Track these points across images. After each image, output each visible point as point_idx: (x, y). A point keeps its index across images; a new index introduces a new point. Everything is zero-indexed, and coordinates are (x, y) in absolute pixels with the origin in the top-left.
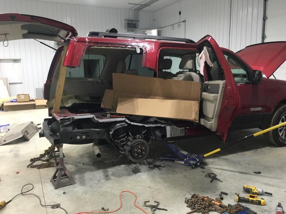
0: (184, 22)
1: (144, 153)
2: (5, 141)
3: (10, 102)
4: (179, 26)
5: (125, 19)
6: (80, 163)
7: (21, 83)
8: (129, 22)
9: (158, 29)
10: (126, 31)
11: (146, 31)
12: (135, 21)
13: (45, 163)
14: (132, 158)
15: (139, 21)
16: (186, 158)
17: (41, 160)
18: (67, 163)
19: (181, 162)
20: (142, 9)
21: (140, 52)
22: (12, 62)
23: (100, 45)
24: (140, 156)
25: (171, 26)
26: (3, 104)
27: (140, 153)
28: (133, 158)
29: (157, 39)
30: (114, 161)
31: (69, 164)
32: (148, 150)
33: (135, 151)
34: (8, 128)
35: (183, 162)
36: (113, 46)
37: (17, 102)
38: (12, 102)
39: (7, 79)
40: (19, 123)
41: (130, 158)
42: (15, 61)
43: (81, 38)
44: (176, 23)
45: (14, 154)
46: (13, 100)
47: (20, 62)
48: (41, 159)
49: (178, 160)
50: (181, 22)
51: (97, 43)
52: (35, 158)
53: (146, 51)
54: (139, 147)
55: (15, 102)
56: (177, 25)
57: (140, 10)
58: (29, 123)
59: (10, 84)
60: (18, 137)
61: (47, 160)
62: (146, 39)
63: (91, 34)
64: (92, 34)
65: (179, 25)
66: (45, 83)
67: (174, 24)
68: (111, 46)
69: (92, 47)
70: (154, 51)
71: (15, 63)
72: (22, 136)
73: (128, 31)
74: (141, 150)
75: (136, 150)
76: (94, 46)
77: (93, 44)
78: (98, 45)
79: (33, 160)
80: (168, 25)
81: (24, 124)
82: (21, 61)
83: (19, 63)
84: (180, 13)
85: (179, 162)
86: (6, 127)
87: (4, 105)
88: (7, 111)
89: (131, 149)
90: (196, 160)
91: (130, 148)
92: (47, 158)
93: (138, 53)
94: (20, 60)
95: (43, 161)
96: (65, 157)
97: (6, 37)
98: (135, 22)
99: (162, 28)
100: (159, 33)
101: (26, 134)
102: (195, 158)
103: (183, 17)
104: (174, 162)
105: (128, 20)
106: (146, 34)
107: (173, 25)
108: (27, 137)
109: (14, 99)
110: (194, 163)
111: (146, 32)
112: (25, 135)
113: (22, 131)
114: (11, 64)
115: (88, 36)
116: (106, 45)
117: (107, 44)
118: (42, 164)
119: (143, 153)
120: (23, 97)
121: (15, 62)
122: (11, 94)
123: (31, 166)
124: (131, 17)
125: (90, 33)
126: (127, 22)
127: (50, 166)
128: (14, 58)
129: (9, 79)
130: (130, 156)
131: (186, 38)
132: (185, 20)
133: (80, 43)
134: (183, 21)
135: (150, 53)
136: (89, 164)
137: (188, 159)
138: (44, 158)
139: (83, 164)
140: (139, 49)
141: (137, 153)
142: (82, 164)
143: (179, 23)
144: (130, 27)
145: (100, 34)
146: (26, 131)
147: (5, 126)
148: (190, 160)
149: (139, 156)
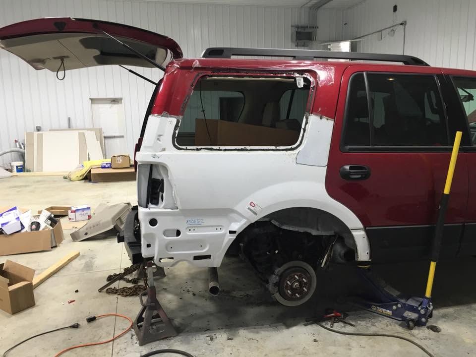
0: (402, 24)
1: (306, 290)
2: (86, 234)
3: (101, 169)
4: (393, 32)
5: (293, 25)
6: (188, 291)
7: (122, 137)
8: (300, 30)
9: (353, 41)
10: (294, 45)
11: (330, 45)
12: (310, 27)
13: (130, 285)
14: (281, 297)
15: (317, 27)
16: (396, 305)
17: (124, 279)
18: (166, 289)
19: (384, 310)
20: (324, 5)
21: (304, 85)
22: (110, 104)
23: (225, 74)
24: (297, 295)
25: (377, 34)
26: (90, 171)
27: (296, 289)
28: (283, 297)
29: (349, 59)
30: (250, 293)
31: (169, 292)
32: (314, 285)
33: (288, 284)
34: (87, 213)
35: (390, 312)
36: (250, 74)
37: (111, 167)
38: (104, 167)
39: (100, 130)
40: (110, 205)
41: (277, 296)
42: (114, 101)
43: (187, 61)
44: (387, 27)
45: (86, 263)
46: (105, 165)
47: (121, 103)
48: (125, 277)
49: (378, 306)
50: (396, 25)
51: (217, 70)
52: (115, 275)
53: (317, 83)
54: (296, 276)
55: (108, 168)
56: (388, 30)
57: (319, 7)
58: (123, 205)
59: (105, 137)
60: (107, 227)
61: (134, 281)
62: (330, 60)
63: (208, 53)
64: (211, 52)
65: (392, 30)
66: (137, 143)
67: (383, 30)
68: (245, 74)
69: (208, 78)
70: (333, 83)
71: (113, 105)
72: (112, 227)
73: (297, 46)
74: (301, 283)
75: (288, 282)
76: (212, 76)
77: (210, 73)
78: (220, 73)
79: (112, 279)
80: (370, 32)
81: (117, 205)
82: (123, 101)
83: (120, 105)
84: (395, 8)
85: (380, 310)
86: (85, 212)
87: (92, 172)
88: (95, 182)
89: (280, 281)
90: (418, 312)
91: (277, 278)
92: (135, 276)
93: (299, 87)
94: (121, 99)
95: (128, 281)
96: (166, 277)
97: (62, 62)
98: (310, 30)
99: (359, 38)
100: (353, 47)
101: (119, 224)
102: (417, 308)
103: (400, 17)
104: (369, 309)
105: (298, 27)
106: (330, 49)
107: (381, 31)
108: (120, 228)
109: (107, 164)
110: (413, 317)
111: (329, 47)
112: (117, 225)
113: (113, 219)
114: (108, 106)
115: (203, 57)
116: (235, 74)
117: (238, 71)
118: (124, 288)
119: (304, 290)
120: (121, 161)
121: (115, 103)
122: (107, 154)
123: (107, 290)
124: (304, 21)
125: (208, 50)
126: (295, 30)
127: (137, 293)
128: (112, 96)
129: (104, 130)
130: (278, 293)
131: (405, 54)
132: (405, 22)
133: (184, 71)
134: (401, 22)
135: (325, 87)
136: (204, 297)
137: (399, 306)
138: (131, 276)
139: (194, 295)
140: (302, 79)
141: (291, 288)
142: (191, 294)
143: (392, 27)
144: (301, 39)
145: (225, 53)
146: (120, 218)
147: (83, 210)
148: (406, 310)
149: (295, 295)
